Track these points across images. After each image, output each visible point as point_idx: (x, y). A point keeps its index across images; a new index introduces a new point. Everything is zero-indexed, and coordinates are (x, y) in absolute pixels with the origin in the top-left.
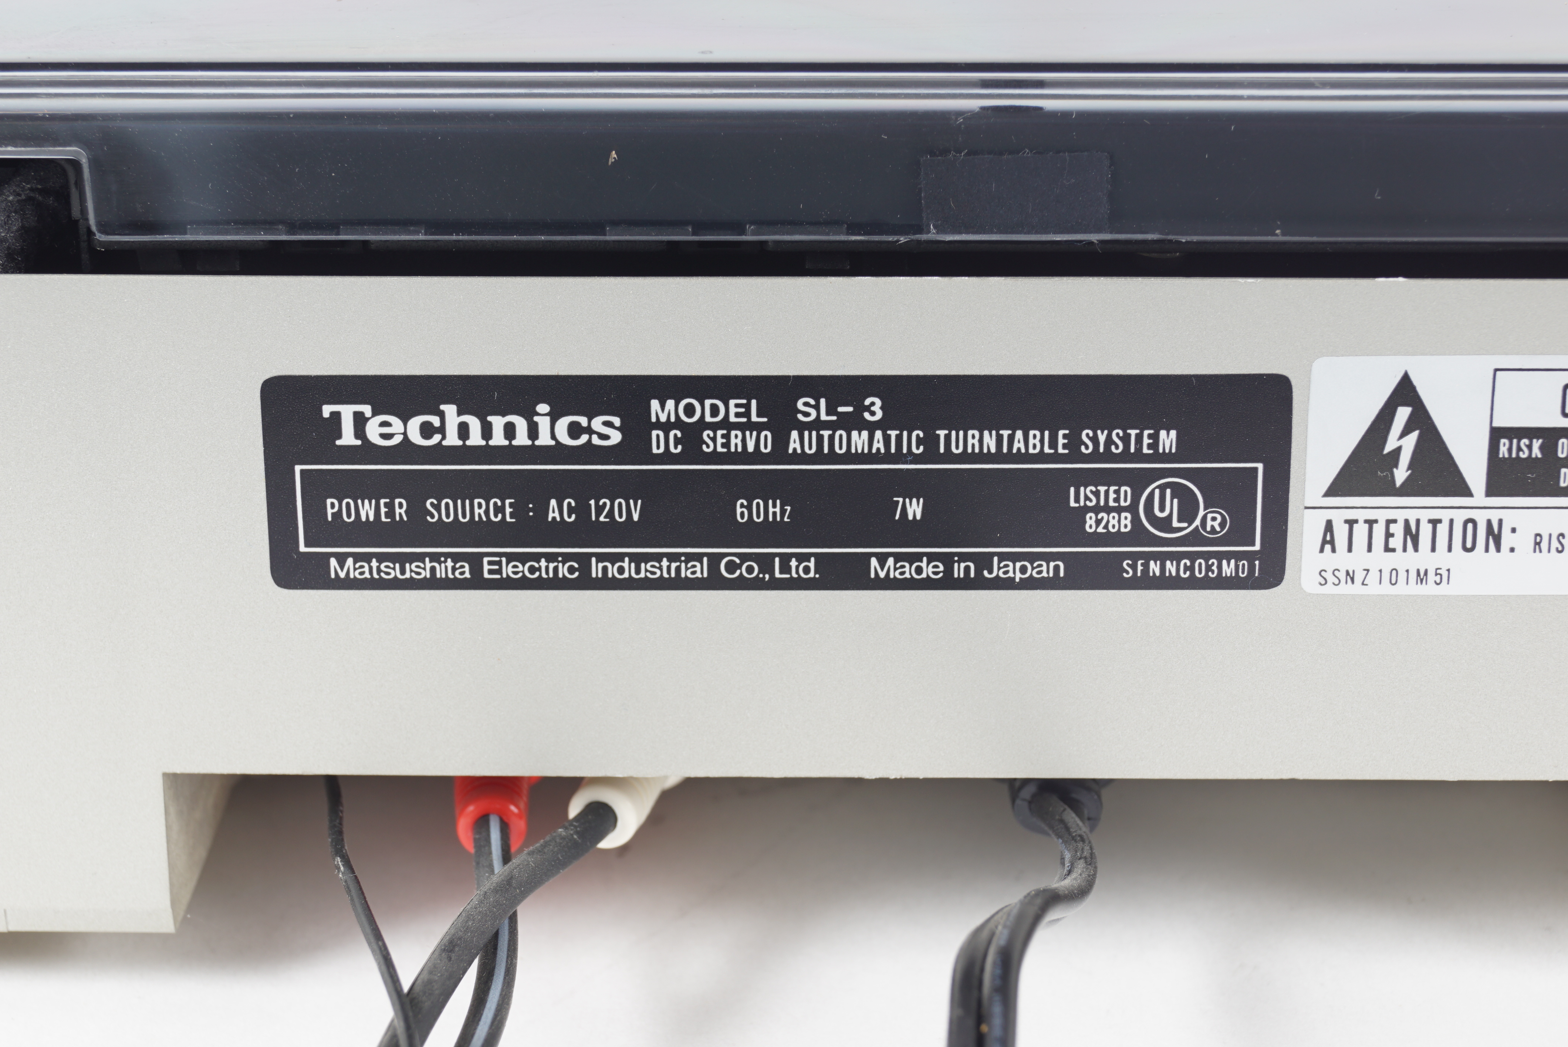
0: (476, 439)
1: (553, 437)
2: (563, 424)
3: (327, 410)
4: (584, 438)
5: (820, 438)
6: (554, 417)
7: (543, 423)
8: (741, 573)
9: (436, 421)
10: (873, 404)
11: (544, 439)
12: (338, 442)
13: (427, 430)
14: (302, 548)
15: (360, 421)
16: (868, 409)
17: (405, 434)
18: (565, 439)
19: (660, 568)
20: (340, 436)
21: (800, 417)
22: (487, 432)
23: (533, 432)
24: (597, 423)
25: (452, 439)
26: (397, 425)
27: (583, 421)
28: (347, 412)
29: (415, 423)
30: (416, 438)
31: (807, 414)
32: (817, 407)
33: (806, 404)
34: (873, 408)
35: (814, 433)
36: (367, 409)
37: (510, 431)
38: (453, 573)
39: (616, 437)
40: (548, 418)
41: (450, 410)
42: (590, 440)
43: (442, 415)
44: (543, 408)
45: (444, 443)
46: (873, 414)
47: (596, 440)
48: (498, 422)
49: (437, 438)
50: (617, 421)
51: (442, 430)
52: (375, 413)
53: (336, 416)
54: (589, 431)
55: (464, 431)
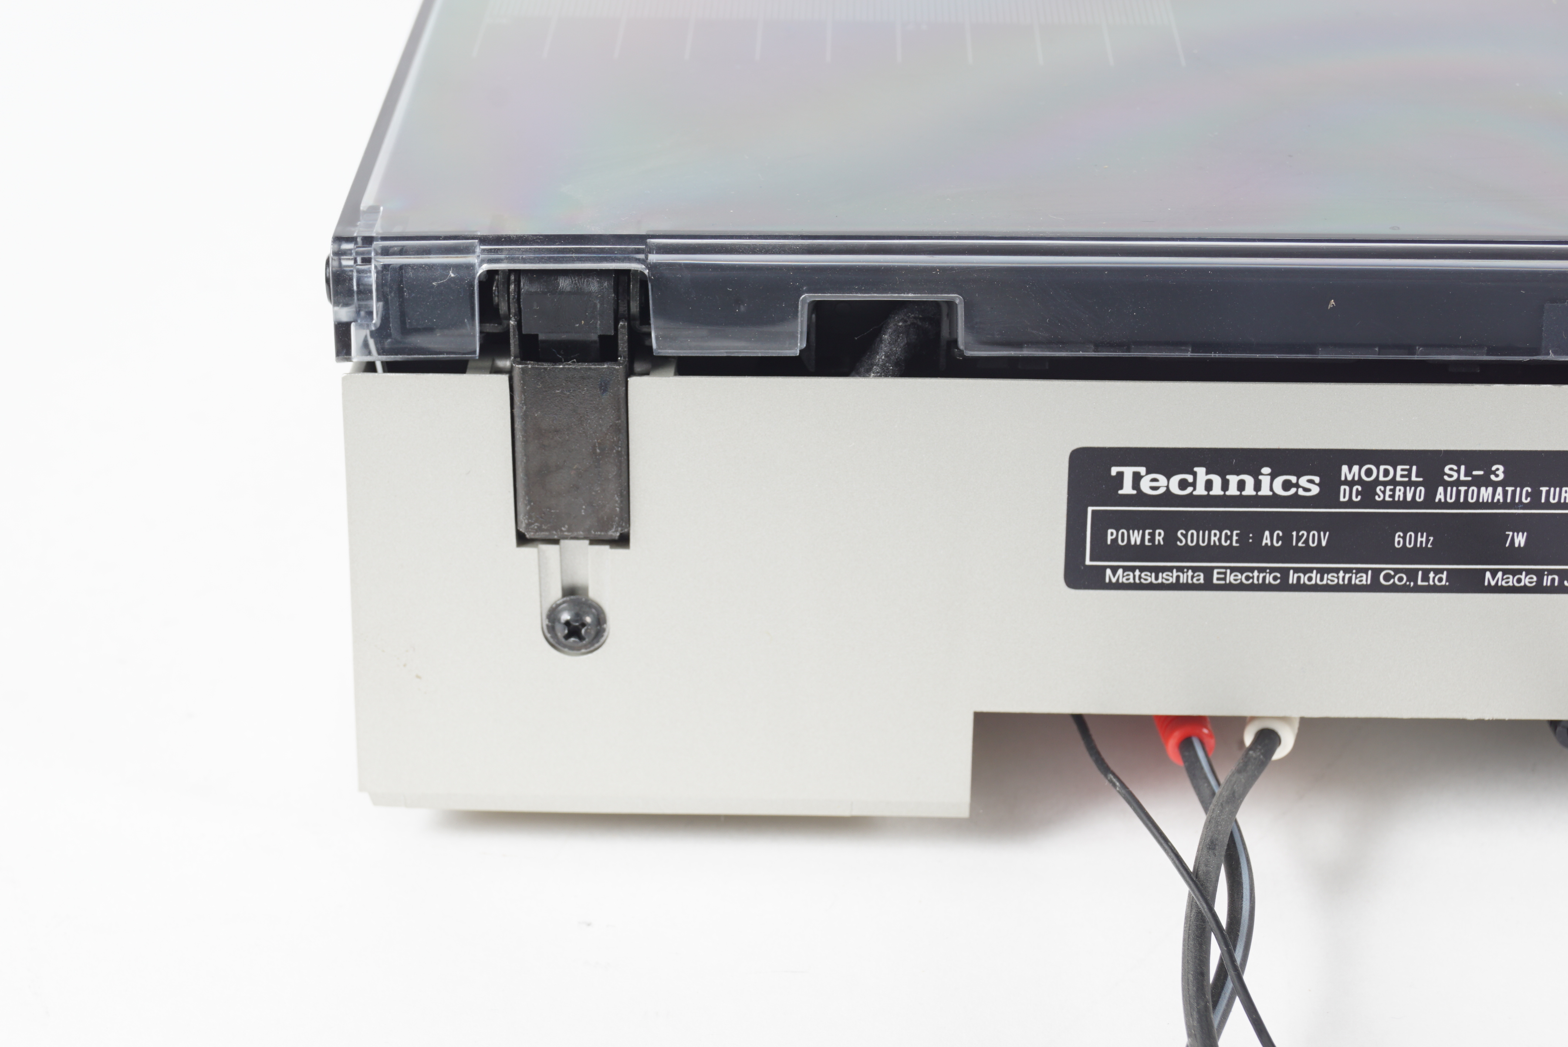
0: (1217, 490)
1: (1271, 489)
2: (1279, 481)
3: (1114, 471)
4: (1293, 491)
5: (1458, 492)
6: (1273, 476)
7: (1265, 480)
8: (1394, 582)
9: (1190, 478)
10: (1498, 469)
11: (1265, 491)
12: (1120, 492)
13: (1183, 484)
14: (1088, 562)
15: (1137, 477)
16: (1494, 473)
17: (1168, 487)
18: (1279, 491)
19: (1338, 578)
20: (1121, 488)
21: (1446, 478)
22: (1225, 485)
23: (1258, 486)
24: (1303, 481)
25: (1200, 491)
26: (1162, 480)
27: (1293, 479)
28: (1128, 472)
29: (1175, 480)
30: (1175, 489)
31: (1450, 476)
32: (1458, 471)
33: (1451, 469)
34: (1497, 472)
35: (1455, 489)
36: (1142, 470)
37: (1241, 485)
38: (1192, 579)
39: (1315, 490)
40: (1269, 478)
41: (1201, 471)
42: (1297, 492)
43: (1195, 475)
44: (1266, 470)
45: (1195, 493)
46: (1497, 476)
47: (1301, 492)
48: (1233, 480)
49: (1189, 490)
50: (1317, 479)
51: (1194, 485)
52: (1148, 473)
53: (1121, 475)
54: (1297, 486)
55: (1209, 485)
